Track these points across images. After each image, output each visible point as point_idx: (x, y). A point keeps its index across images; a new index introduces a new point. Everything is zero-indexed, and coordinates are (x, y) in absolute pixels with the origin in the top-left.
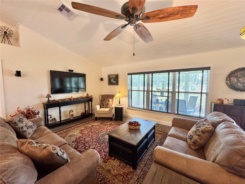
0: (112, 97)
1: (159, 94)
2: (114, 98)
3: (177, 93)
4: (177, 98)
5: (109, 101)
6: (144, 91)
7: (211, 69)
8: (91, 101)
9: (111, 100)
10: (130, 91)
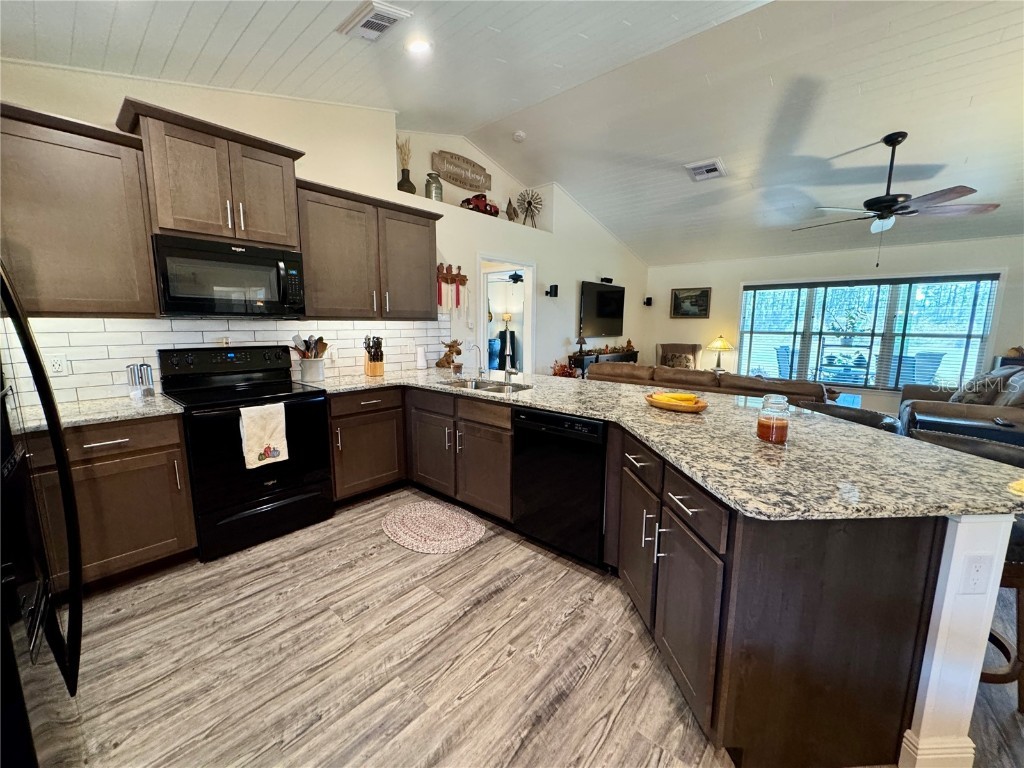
0: (694, 349)
1: (838, 341)
2: (700, 353)
3: (900, 338)
4: (896, 352)
5: (688, 360)
6: (795, 333)
7: (1001, 279)
9: (691, 357)
10: (747, 337)
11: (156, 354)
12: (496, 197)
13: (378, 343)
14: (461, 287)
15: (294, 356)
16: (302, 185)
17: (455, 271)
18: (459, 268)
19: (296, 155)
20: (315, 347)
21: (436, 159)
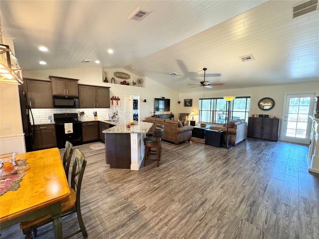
1: (221, 113)
2: (189, 115)
3: (232, 112)
4: (231, 115)
5: (185, 117)
6: (211, 111)
7: (251, 98)
8: (173, 117)
9: (187, 117)
10: (201, 111)
11: (53, 114)
12: (129, 81)
13: (96, 113)
14: (118, 101)
15: (79, 115)
16: (79, 85)
17: (117, 98)
18: (118, 97)
19: (78, 80)
20: (83, 113)
21: (115, 74)
